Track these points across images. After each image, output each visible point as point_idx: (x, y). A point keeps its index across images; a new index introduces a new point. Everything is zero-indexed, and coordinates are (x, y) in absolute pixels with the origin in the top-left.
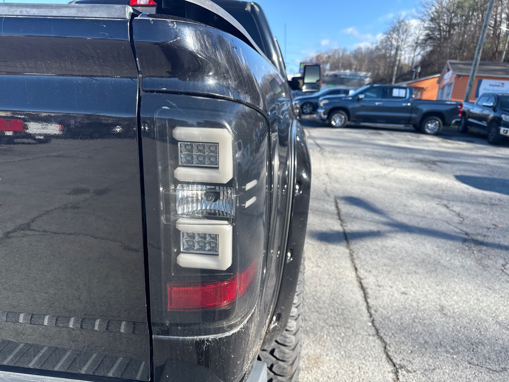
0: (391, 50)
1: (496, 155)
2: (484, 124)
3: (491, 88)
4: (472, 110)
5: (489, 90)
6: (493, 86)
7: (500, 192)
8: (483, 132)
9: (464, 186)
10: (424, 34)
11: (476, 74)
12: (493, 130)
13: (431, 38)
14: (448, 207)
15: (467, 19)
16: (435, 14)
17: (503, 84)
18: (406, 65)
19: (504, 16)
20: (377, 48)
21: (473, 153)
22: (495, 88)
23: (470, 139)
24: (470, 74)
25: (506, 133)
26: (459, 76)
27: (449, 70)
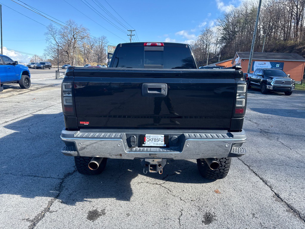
0: (204, 46)
1: (266, 99)
2: (259, 84)
3: (259, 65)
4: (252, 77)
5: (258, 67)
6: (260, 64)
7: (271, 114)
8: (259, 88)
9: (255, 112)
10: (221, 36)
11: (252, 59)
12: (263, 87)
13: (224, 39)
14: (251, 121)
15: (242, 29)
16: (226, 26)
17: (265, 63)
18: (212, 53)
19: (261, 26)
20: (196, 45)
21: (256, 98)
22: (261, 65)
23: (252, 92)
24: (250, 59)
25: (270, 88)
26: (243, 60)
27: (237, 57)
